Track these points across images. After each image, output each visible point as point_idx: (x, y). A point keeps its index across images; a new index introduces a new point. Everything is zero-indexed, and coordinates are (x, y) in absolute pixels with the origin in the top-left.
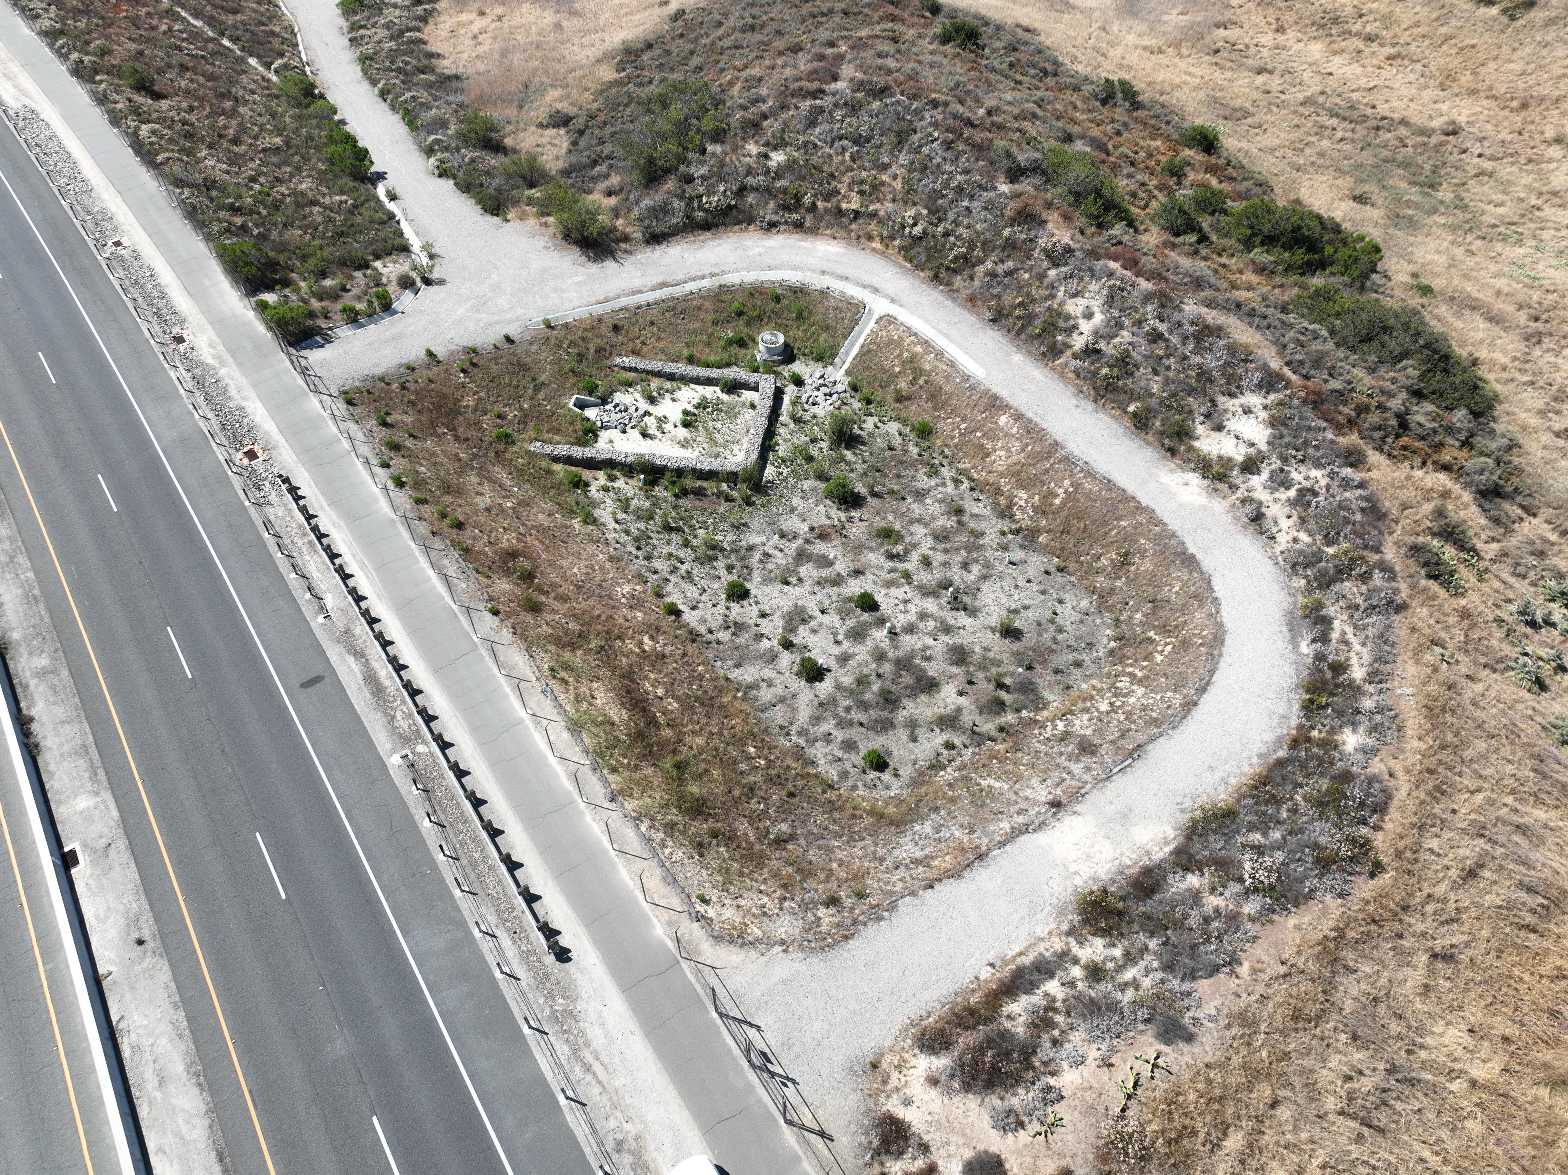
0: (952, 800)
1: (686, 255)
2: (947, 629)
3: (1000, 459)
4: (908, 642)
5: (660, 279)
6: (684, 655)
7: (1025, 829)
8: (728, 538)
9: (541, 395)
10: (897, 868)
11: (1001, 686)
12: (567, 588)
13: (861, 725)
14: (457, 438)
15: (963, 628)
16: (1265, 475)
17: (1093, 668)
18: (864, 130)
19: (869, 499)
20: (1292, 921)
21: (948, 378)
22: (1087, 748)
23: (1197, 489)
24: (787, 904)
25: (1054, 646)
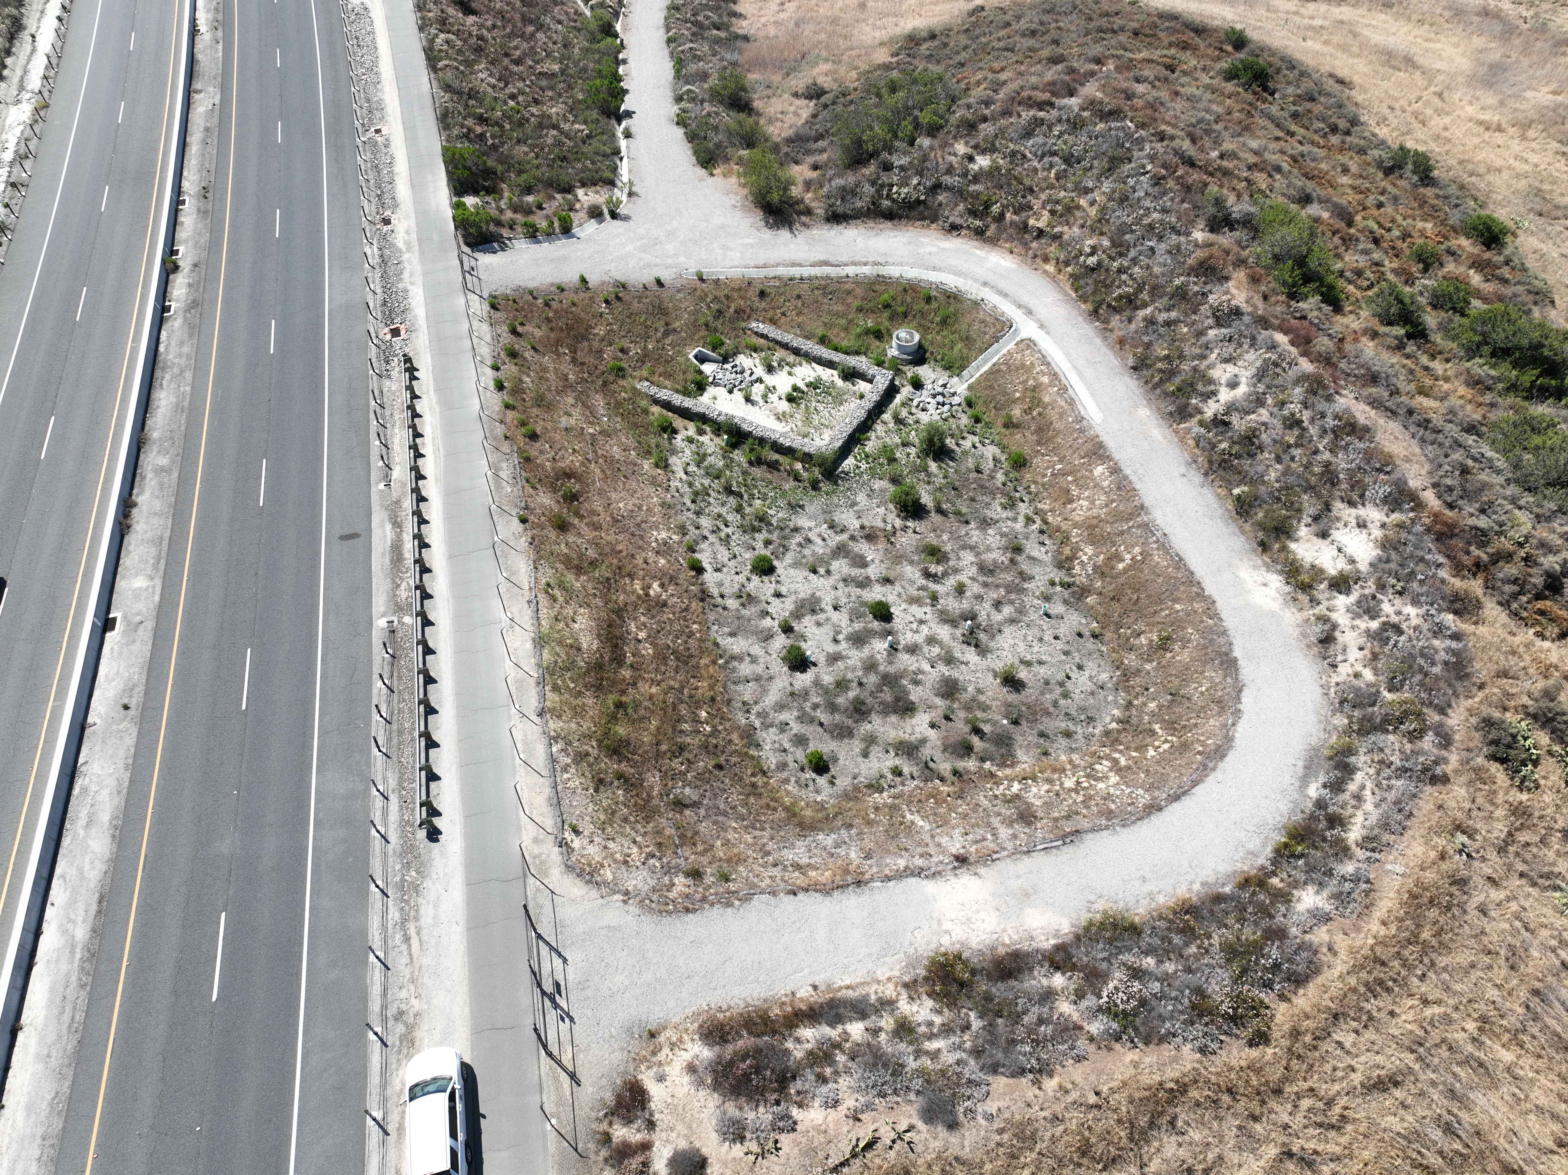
0: (869, 823)
1: (859, 239)
2: (949, 660)
3: (1081, 509)
4: (905, 660)
5: (823, 257)
6: (686, 609)
7: (918, 873)
8: (780, 515)
9: (668, 341)
10: (775, 865)
11: (977, 731)
12: (604, 518)
13: (821, 724)
14: (574, 360)
15: (967, 664)
16: (1353, 598)
17: (1081, 742)
18: (1077, 151)
19: (933, 514)
20: (1132, 1056)
21: (1062, 415)
22: (1027, 817)
23: (1274, 593)
24: (652, 861)
25: (1052, 709)
